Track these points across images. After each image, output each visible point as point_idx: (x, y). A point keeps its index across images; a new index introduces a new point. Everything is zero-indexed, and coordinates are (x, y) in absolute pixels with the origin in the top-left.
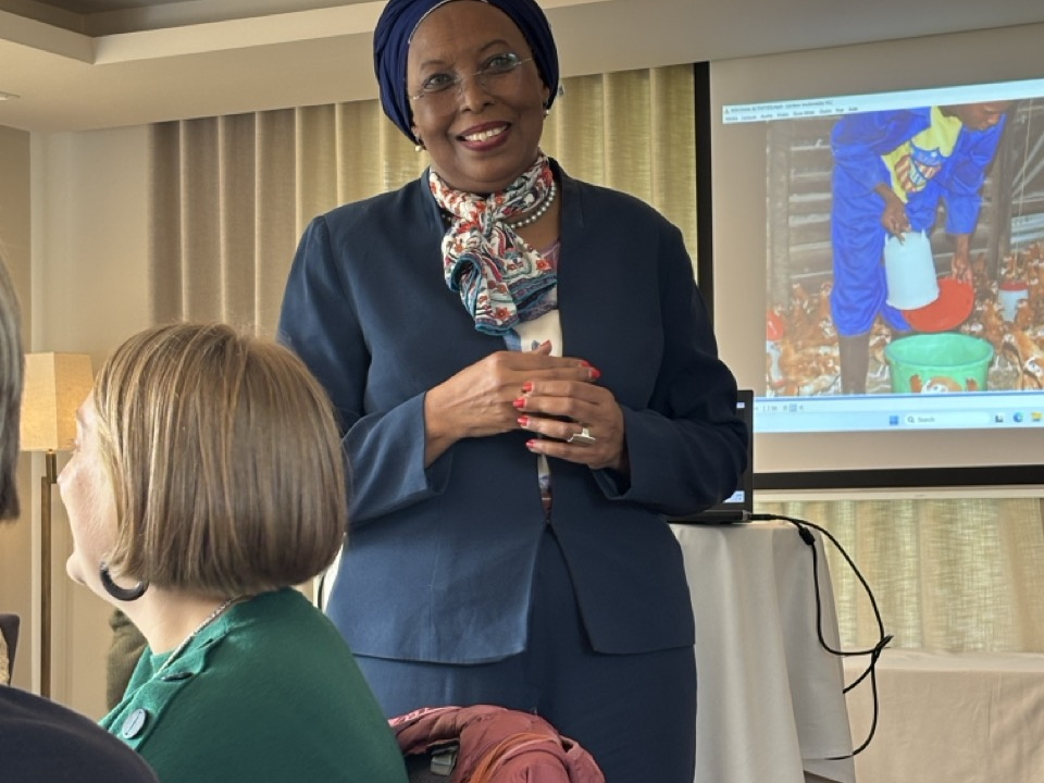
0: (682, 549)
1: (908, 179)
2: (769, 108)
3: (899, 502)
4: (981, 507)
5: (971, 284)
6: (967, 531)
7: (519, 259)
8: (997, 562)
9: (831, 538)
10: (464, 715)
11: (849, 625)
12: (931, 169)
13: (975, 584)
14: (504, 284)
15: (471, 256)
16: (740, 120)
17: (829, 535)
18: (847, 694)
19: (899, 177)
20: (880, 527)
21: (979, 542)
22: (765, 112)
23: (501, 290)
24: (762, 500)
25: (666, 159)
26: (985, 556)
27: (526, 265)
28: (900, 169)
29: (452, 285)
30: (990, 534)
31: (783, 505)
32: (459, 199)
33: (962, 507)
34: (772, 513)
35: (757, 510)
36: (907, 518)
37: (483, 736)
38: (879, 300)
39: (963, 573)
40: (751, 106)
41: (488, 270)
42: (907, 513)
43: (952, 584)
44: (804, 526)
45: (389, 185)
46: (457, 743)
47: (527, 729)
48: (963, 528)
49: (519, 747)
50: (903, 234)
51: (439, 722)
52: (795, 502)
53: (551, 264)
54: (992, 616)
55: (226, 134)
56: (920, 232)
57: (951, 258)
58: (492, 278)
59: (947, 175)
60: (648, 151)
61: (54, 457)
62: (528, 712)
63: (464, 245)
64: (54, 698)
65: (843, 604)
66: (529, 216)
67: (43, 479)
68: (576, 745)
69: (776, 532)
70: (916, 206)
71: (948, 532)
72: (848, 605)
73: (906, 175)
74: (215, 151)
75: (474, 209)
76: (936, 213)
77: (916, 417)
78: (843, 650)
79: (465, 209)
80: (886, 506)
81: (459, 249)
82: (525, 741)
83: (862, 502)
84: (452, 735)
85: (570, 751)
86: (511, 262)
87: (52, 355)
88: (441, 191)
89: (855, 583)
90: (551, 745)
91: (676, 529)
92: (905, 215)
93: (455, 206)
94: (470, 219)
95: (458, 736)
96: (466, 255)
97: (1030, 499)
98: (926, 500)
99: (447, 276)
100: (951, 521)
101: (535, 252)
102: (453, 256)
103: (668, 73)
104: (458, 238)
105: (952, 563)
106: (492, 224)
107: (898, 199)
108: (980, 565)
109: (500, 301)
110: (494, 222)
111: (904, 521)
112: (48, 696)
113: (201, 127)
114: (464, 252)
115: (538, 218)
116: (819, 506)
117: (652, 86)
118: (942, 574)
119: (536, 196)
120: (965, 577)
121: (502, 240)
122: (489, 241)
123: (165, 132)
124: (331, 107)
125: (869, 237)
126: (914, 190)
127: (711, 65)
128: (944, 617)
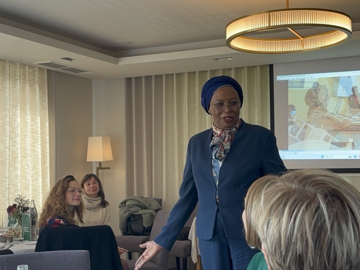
15: (217, 144)
16: (281, 80)
22: (288, 78)
23: (222, 151)
25: (262, 88)
32: (218, 130)
40: (284, 76)
41: (220, 146)
55: (145, 81)
58: (221, 148)
61: (101, 163)
67: (97, 168)
74: (142, 85)
75: (221, 132)
77: (328, 156)
79: (219, 132)
87: (101, 137)
103: (262, 67)
109: (221, 154)
113: (138, 79)
117: (258, 70)
123: (129, 80)
124: (173, 74)
127: (274, 65)
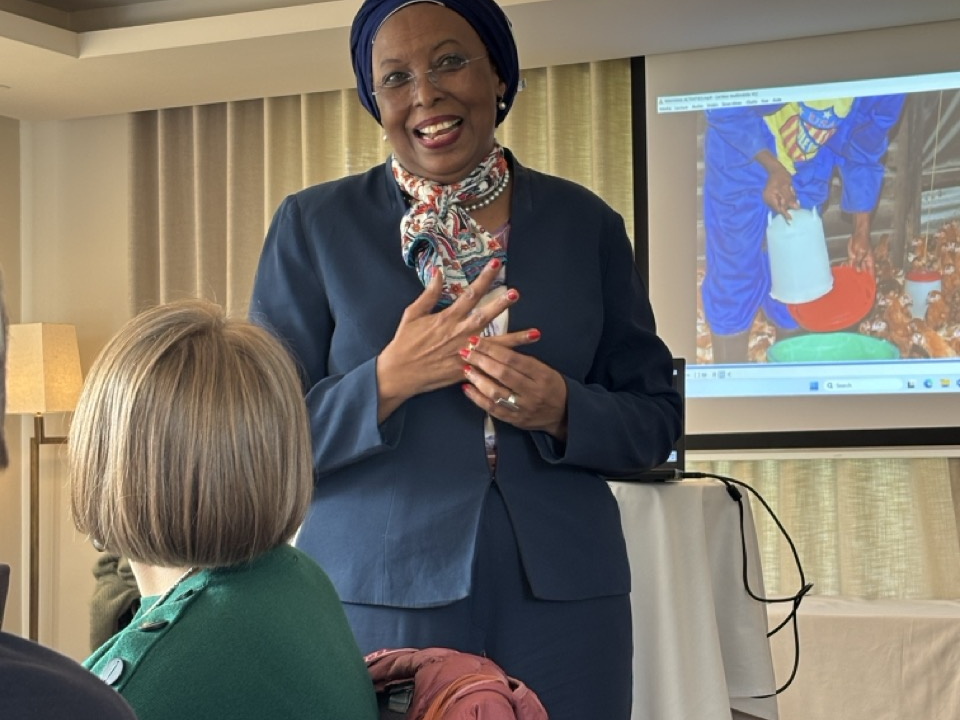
0: (619, 505)
1: (796, 145)
2: (699, 99)
3: (819, 461)
4: (894, 466)
5: (871, 272)
6: (881, 488)
7: (472, 240)
8: (909, 517)
9: (756, 494)
10: (419, 656)
11: (773, 574)
12: (824, 132)
13: (889, 537)
14: (457, 261)
15: (427, 235)
16: (673, 110)
17: (754, 492)
18: (771, 638)
19: (785, 143)
20: (801, 484)
21: (892, 498)
22: (696, 103)
23: (455, 267)
24: (694, 460)
25: (605, 145)
26: (898, 510)
27: (478, 244)
28: (787, 133)
29: (409, 261)
30: (903, 491)
31: (713, 464)
32: (418, 184)
33: (877, 466)
34: (702, 472)
35: (688, 469)
36: (826, 476)
37: (436, 677)
38: (760, 292)
39: (877, 527)
40: (683, 97)
41: (442, 248)
42: (826, 471)
43: (867, 537)
44: (731, 483)
45: (350, 169)
46: (412, 683)
47: (477, 670)
48: (878, 485)
49: (468, 687)
50: (790, 212)
51: (396, 663)
52: (723, 461)
53: (501, 243)
54: (903, 566)
55: (201, 122)
56: (811, 209)
57: (848, 240)
58: (446, 255)
59: (843, 141)
60: (588, 138)
61: (41, 419)
62: (477, 654)
63: (421, 225)
64: (41, 642)
65: (767, 555)
66: (482, 200)
67: (32, 439)
68: (522, 686)
69: (706, 490)
70: (805, 178)
71: (863, 488)
72: (772, 556)
73: (793, 140)
74: (190, 137)
75: (431, 193)
76: (830, 185)
77: (834, 383)
78: (767, 598)
79: (424, 192)
80: (807, 465)
81: (416, 228)
82: (475, 681)
83: (784, 462)
84: (408, 674)
85: (516, 690)
86: (465, 243)
87: (40, 324)
88: (402, 175)
89: (778, 536)
90: (499, 684)
91: (614, 487)
92: (792, 189)
93: (414, 189)
94: (428, 201)
95: (413, 676)
96: (423, 235)
97: (939, 459)
98: (844, 460)
99: (405, 252)
100: (867, 479)
101: (486, 233)
102: (411, 235)
103: (607, 66)
104: (416, 219)
105: (868, 517)
106: (448, 207)
107: (784, 168)
108: (893, 519)
109: (454, 278)
110: (450, 206)
111: (824, 479)
112: (37, 640)
113: (177, 116)
114: (421, 231)
115: (491, 202)
116: (745, 465)
117: (592, 79)
118: (858, 528)
119: (490, 183)
120: (880, 530)
121: (456, 222)
122: (444, 223)
123: (144, 121)
124: (297, 98)
125: (749, 215)
126: (803, 158)
127: (646, 60)
128: (861, 567)
